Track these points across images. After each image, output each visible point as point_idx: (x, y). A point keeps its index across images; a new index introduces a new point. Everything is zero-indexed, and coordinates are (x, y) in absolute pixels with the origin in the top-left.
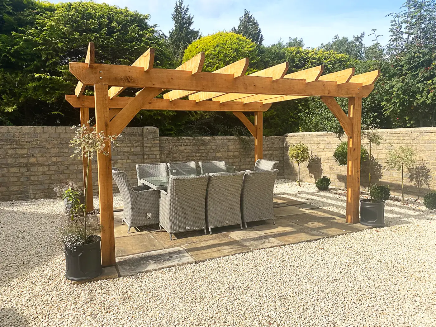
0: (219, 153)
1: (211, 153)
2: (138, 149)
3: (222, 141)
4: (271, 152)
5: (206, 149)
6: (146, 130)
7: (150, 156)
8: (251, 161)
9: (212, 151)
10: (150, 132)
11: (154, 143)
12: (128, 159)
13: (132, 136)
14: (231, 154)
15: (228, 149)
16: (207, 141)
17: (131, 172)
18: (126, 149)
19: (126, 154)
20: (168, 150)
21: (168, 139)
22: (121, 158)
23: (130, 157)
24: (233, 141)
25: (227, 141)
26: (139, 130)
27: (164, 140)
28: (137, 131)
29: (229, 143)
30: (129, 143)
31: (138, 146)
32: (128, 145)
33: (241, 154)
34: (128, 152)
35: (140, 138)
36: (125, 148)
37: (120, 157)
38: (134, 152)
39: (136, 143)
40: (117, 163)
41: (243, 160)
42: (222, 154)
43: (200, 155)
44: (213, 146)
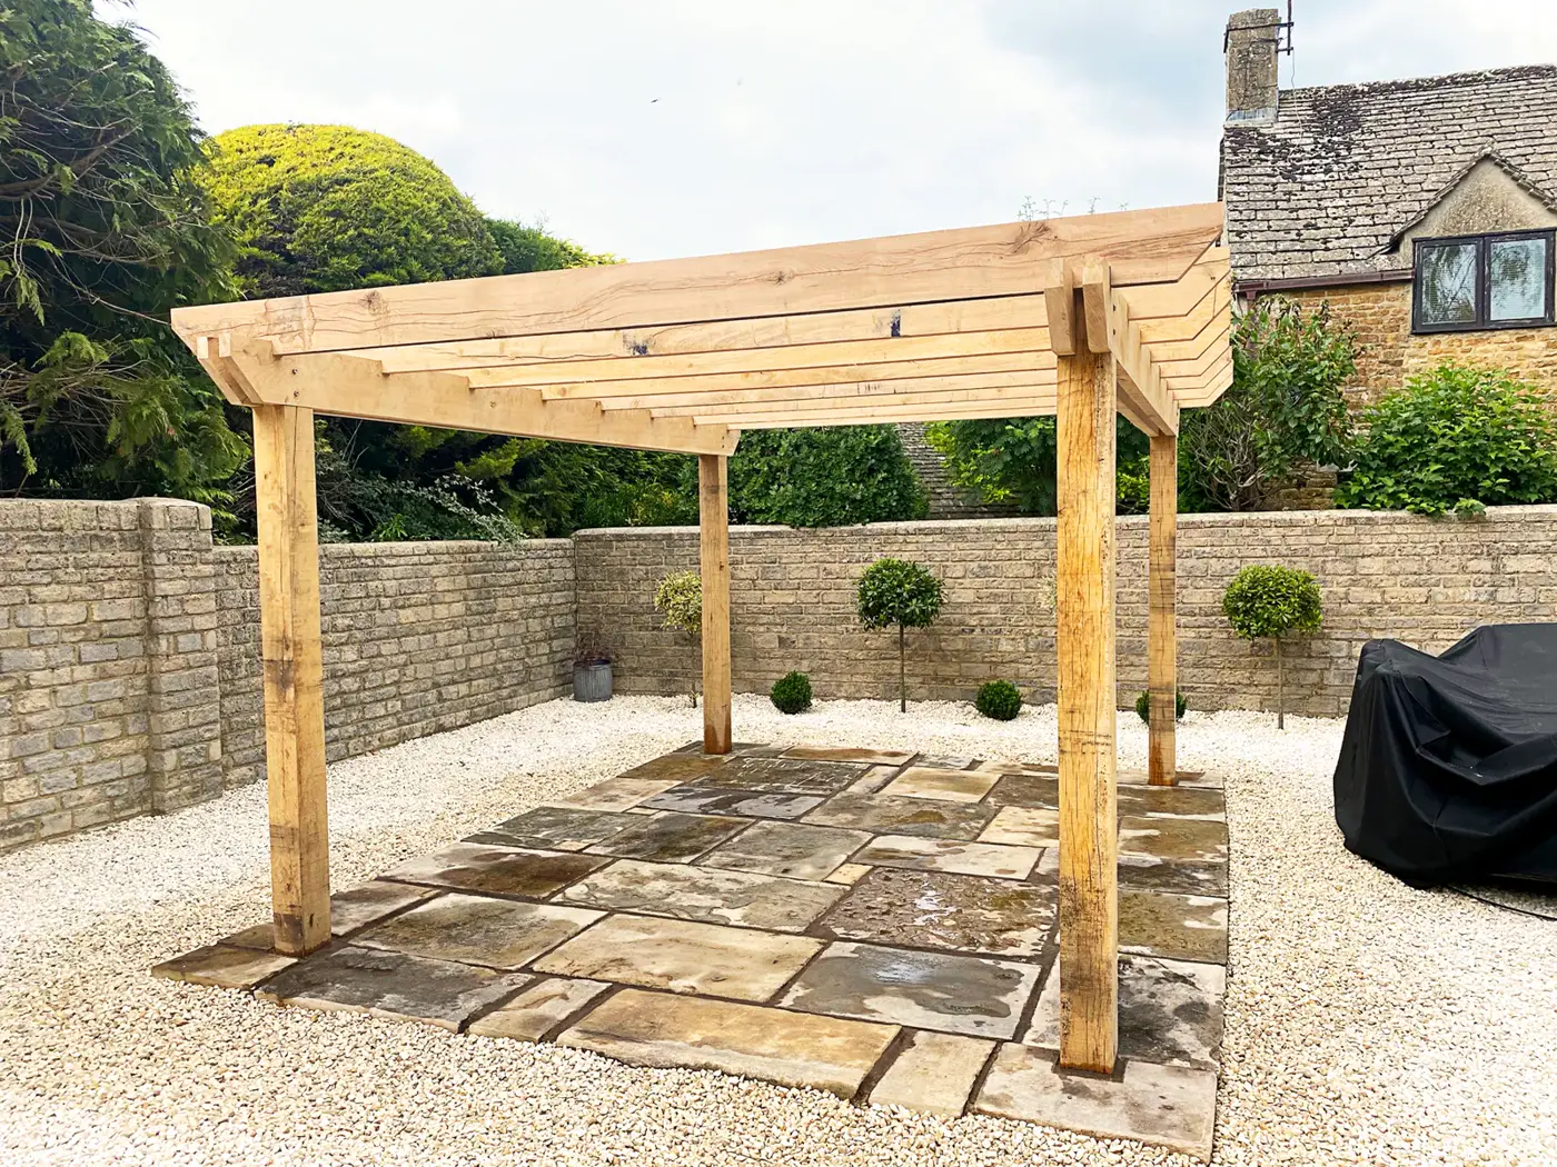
0: (408, 612)
1: (383, 610)
2: (123, 609)
3: (416, 559)
4: (545, 599)
5: (368, 596)
6: (161, 516)
7: (181, 638)
8: (498, 636)
9: (386, 602)
10: (179, 524)
11: (196, 578)
12: (81, 663)
13: (96, 545)
14: (442, 611)
15: (433, 592)
16: (370, 562)
17: (91, 730)
18: (72, 614)
19: (67, 637)
20: (239, 608)
21: (239, 558)
22: (48, 658)
23: (89, 651)
24: (445, 558)
25: (431, 559)
26: (123, 518)
27: (222, 562)
28: (115, 520)
29: (434, 570)
30: (79, 583)
31: (122, 595)
32: (78, 590)
33: (468, 608)
34: (77, 627)
35: (131, 557)
36: (66, 608)
37: (39, 655)
38: (105, 625)
39: (111, 579)
40: (29, 687)
41: (475, 634)
42: (417, 614)
43: (347, 622)
44: (387, 583)
